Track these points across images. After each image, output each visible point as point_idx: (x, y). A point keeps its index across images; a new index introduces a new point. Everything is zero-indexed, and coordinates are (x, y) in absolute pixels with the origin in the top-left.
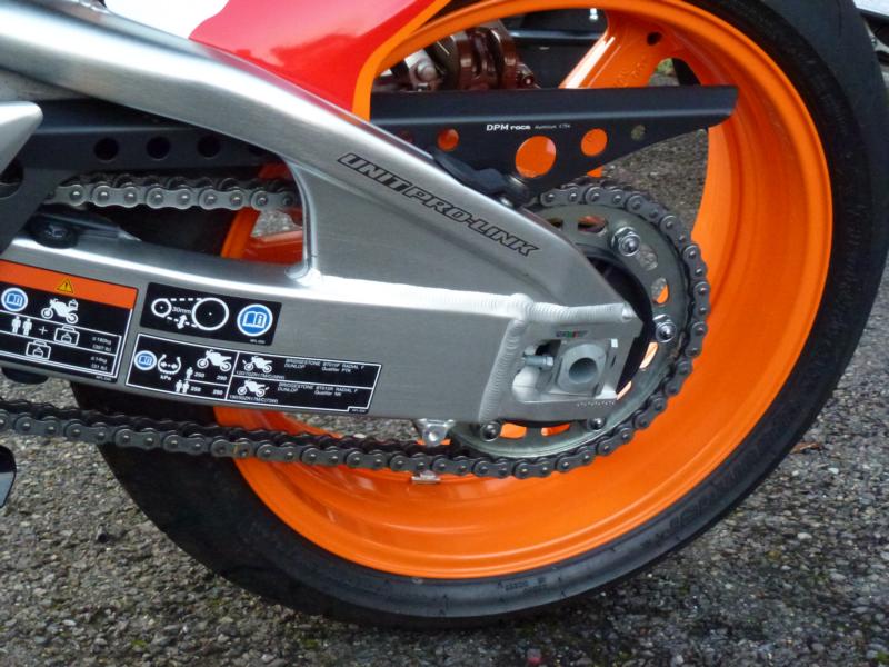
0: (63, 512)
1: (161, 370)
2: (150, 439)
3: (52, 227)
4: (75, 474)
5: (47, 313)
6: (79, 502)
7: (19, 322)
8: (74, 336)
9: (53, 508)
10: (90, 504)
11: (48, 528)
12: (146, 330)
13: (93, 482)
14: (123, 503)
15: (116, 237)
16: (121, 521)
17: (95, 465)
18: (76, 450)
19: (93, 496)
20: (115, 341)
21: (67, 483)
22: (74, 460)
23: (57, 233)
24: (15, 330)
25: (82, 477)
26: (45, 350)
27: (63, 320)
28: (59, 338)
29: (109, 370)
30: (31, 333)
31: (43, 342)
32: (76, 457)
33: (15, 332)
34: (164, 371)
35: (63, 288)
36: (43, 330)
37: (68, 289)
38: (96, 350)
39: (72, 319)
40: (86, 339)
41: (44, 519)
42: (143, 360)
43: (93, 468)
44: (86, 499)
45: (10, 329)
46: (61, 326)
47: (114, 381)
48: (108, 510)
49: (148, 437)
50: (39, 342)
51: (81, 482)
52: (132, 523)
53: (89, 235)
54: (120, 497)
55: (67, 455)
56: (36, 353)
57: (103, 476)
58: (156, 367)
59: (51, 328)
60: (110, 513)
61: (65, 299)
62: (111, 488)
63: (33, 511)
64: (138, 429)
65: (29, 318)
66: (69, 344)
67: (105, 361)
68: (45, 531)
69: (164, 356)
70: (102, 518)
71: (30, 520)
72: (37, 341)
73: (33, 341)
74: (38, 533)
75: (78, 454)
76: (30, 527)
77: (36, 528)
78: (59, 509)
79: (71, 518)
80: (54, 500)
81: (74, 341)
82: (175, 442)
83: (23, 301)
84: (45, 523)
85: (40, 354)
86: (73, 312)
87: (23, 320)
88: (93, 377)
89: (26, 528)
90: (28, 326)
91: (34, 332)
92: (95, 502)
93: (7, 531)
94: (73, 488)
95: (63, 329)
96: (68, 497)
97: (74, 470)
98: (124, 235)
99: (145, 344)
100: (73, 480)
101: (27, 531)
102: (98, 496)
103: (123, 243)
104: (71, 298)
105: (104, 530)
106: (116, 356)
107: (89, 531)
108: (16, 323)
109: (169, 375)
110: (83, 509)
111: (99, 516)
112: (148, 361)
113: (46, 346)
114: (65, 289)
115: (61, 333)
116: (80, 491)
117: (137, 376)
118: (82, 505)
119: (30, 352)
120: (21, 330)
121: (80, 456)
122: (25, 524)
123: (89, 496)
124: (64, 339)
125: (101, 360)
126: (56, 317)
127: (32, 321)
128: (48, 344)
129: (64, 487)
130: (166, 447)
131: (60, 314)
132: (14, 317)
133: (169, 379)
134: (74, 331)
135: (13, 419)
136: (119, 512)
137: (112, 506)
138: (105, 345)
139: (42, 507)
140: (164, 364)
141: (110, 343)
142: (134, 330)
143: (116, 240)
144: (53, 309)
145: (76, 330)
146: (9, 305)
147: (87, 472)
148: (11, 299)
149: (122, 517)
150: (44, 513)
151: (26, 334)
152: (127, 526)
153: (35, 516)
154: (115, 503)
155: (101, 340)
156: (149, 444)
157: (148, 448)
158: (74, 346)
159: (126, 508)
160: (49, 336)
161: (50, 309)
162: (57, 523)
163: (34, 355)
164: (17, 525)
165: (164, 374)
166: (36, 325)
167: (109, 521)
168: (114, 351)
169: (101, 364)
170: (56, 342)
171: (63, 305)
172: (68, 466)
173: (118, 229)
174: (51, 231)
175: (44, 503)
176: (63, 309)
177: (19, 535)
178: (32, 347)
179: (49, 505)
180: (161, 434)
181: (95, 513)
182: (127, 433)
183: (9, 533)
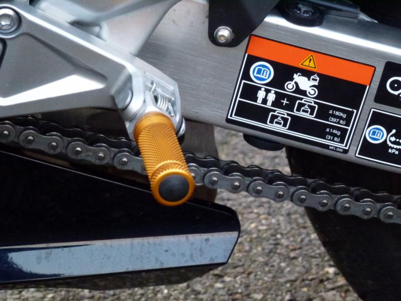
0: (252, 276)
1: (390, 144)
2: (368, 209)
3: (300, 6)
4: (261, 244)
5: (290, 86)
6: (267, 269)
7: (265, 93)
8: (312, 108)
9: (243, 273)
10: (277, 272)
11: (239, 291)
12: (379, 105)
13: (278, 251)
14: (307, 272)
15: (356, 18)
16: (305, 289)
17: (279, 236)
18: (260, 221)
19: (279, 264)
20: (350, 114)
21: (254, 251)
22: (259, 231)
23: (305, 12)
24: (260, 101)
25: (268, 246)
26: (285, 120)
27: (304, 93)
28: (298, 110)
29: (342, 142)
30: (274, 104)
31: (284, 113)
32: (262, 228)
33: (259, 102)
34: (392, 146)
35: (307, 63)
36: (285, 102)
37: (312, 64)
38: (332, 122)
39: (312, 92)
40: (323, 112)
41: (236, 282)
42: (374, 133)
43: (276, 239)
44: (272, 266)
45: (255, 99)
46: (301, 99)
47: (345, 152)
48: (292, 277)
49: (365, 207)
50: (281, 113)
51: (267, 251)
52: (316, 292)
53: (332, 16)
54: (304, 267)
55: (253, 225)
56: (277, 123)
57: (287, 247)
58: (386, 140)
59: (292, 100)
60: (295, 281)
61: (307, 74)
62: (295, 258)
63: (226, 274)
64: (357, 199)
65: (273, 90)
66: (307, 116)
67: (339, 133)
68: (237, 293)
69: (394, 131)
70: (288, 285)
71: (223, 282)
72: (279, 112)
73: (274, 111)
74: (231, 295)
75: (262, 225)
76: (223, 288)
77: (229, 290)
78: (249, 274)
79: (260, 282)
80: (243, 265)
81: (312, 114)
82: (391, 213)
83: (269, 73)
84: (237, 286)
85: (280, 124)
86: (314, 86)
87: (268, 91)
88: (327, 147)
89: (220, 289)
90: (272, 97)
91: (277, 103)
92: (282, 270)
93: (203, 291)
94: (260, 256)
95: (303, 102)
96: (257, 263)
97: (260, 240)
98: (363, 17)
99: (377, 119)
100: (260, 249)
101: (221, 292)
102: (283, 265)
103: (362, 23)
104: (313, 73)
105: (292, 295)
106: (349, 128)
107: (277, 296)
108: (261, 94)
109: (397, 149)
110: (270, 275)
111: (286, 282)
112: (379, 135)
113: (286, 116)
114: (308, 64)
115: (301, 105)
116: (266, 259)
117: (368, 148)
118: (270, 272)
119: (272, 122)
120: (265, 101)
121: (264, 228)
122: (219, 285)
123: (275, 264)
124: (304, 111)
125: (335, 131)
126: (298, 90)
127: (276, 93)
128: (288, 115)
129: (252, 254)
130: (382, 218)
131: (302, 87)
132: (260, 88)
133: (397, 153)
134: (313, 104)
135: (248, 182)
136: (303, 280)
137: (296, 275)
138: (341, 118)
139: (233, 271)
140: (393, 139)
141: (345, 116)
142: (369, 105)
143: (357, 21)
144: (296, 83)
145: (315, 103)
146: (256, 77)
147: (271, 242)
148: (259, 72)
149: (306, 286)
150: (235, 277)
151: (269, 105)
152: (311, 293)
153: (227, 279)
154: (299, 272)
155: (337, 113)
156: (368, 213)
157: (365, 217)
158: (312, 117)
159: (310, 277)
160: (290, 107)
161: (293, 83)
162: (247, 286)
163: (275, 124)
164: (212, 286)
165: (392, 148)
166: (279, 96)
167: (295, 289)
168: (348, 125)
169: (335, 135)
170: (296, 113)
171: (305, 79)
172: (254, 236)
173: (358, 11)
174: (300, 10)
175: (235, 267)
176: (305, 83)
177: (214, 295)
178: (274, 117)
179: (240, 270)
180: (379, 205)
181: (282, 280)
182: (348, 202)
183: (205, 293)
